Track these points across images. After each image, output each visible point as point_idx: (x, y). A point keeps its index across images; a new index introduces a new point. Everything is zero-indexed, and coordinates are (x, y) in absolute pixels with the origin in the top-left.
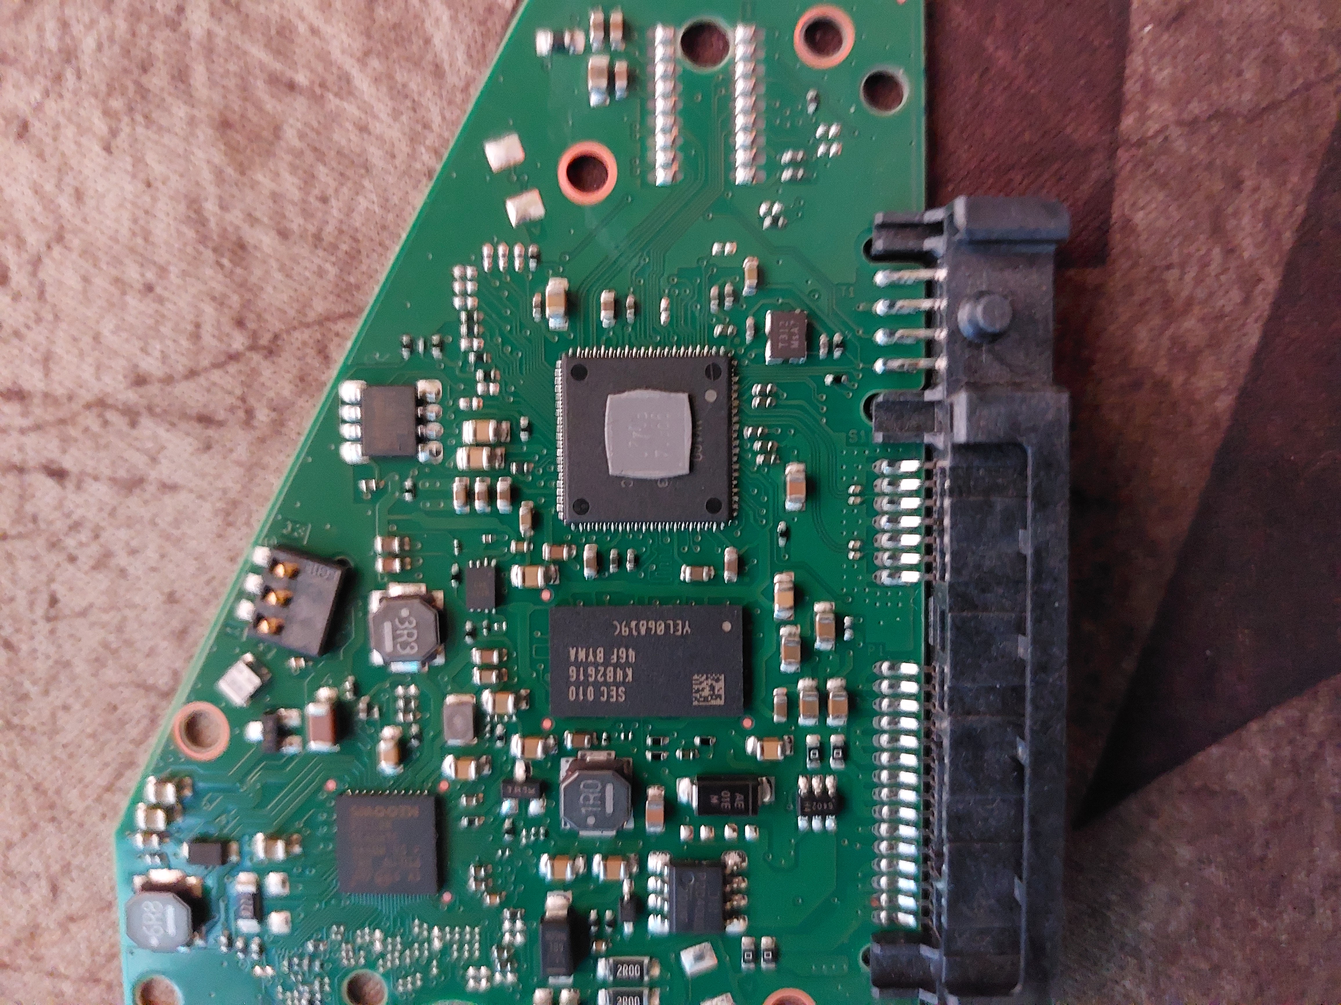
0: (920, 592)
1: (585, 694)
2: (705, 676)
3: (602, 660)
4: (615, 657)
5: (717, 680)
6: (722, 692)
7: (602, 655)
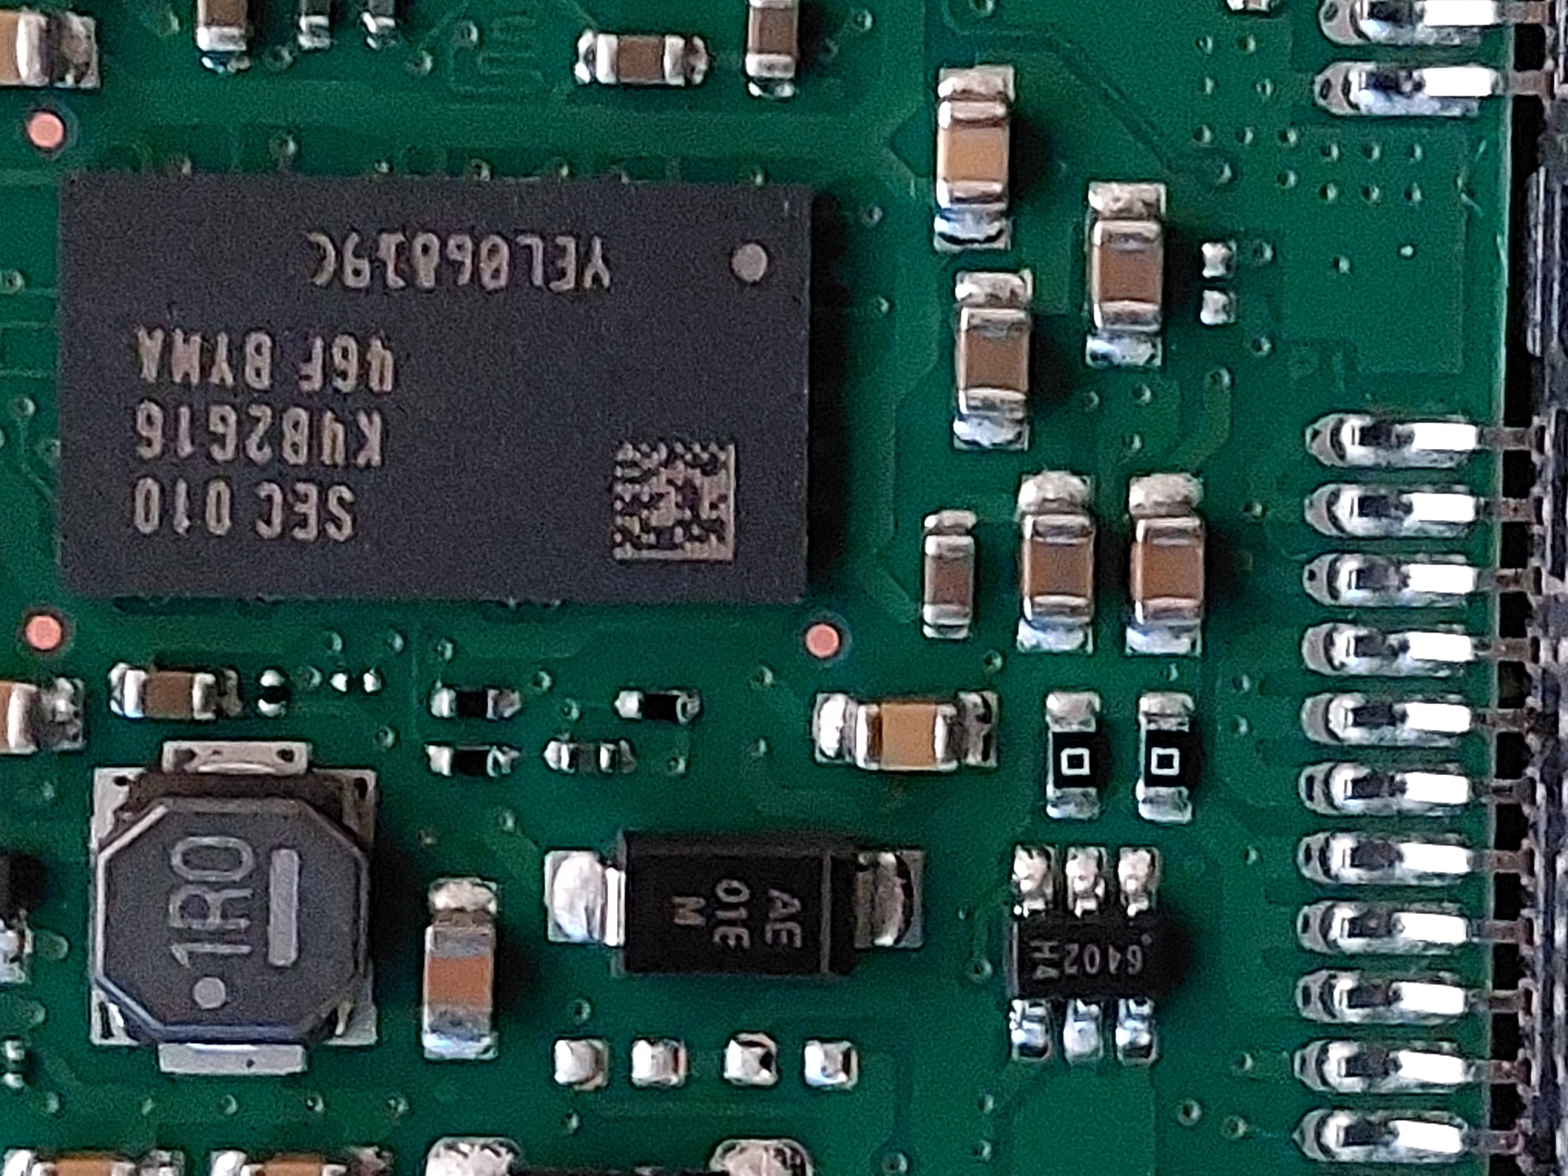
0: (1495, 145)
1: (196, 512)
2: (664, 452)
3: (265, 382)
4: (315, 369)
5: (710, 468)
6: (727, 512)
7: (265, 362)
